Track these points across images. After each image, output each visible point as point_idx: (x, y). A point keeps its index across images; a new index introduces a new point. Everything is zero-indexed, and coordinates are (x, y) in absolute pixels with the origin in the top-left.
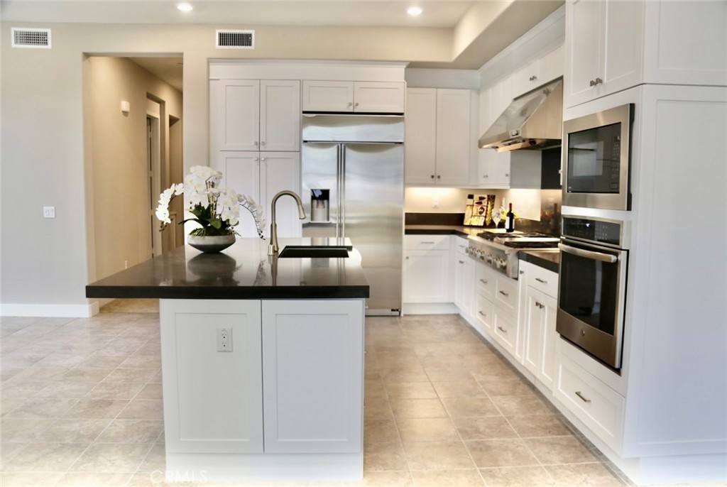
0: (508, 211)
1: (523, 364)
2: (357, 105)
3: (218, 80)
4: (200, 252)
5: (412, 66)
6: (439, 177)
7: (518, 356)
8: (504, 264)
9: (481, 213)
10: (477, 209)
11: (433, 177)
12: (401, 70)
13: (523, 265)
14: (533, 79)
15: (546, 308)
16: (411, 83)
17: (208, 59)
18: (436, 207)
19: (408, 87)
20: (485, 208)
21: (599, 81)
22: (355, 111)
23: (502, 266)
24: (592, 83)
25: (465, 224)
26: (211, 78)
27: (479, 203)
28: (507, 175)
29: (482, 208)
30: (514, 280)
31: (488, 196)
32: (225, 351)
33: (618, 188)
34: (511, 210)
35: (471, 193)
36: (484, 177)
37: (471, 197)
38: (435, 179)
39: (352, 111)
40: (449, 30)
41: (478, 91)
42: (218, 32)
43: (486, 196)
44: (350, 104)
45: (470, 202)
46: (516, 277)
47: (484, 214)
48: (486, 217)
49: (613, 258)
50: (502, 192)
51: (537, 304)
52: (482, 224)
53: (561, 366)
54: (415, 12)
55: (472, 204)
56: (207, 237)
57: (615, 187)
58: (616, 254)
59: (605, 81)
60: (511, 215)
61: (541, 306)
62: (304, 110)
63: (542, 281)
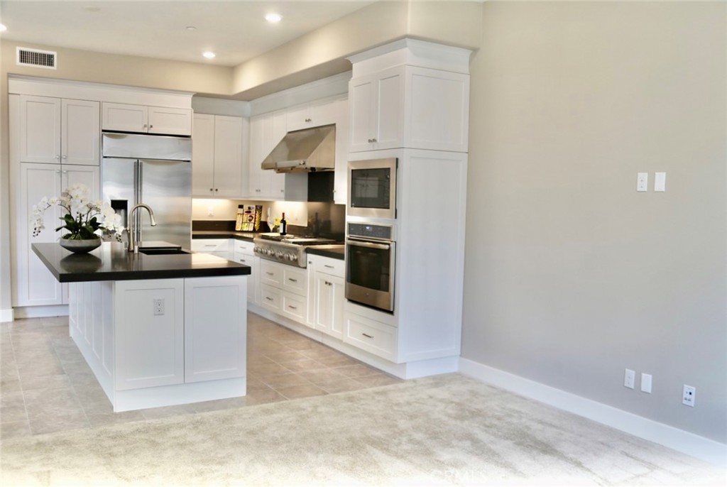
0: (281, 218)
1: (314, 328)
2: (151, 126)
3: (19, 95)
4: (71, 253)
5: (197, 96)
6: (217, 190)
7: (310, 323)
8: (296, 257)
9: (250, 220)
10: (246, 217)
11: (211, 190)
12: (189, 99)
13: (310, 257)
14: (308, 121)
15: (334, 285)
16: (197, 110)
17: (8, 74)
18: (211, 216)
19: (195, 112)
20: (254, 216)
21: (374, 140)
22: (150, 132)
23: (294, 259)
24: (370, 141)
25: (237, 229)
26: (10, 92)
27: (249, 212)
28: (282, 191)
29: (251, 216)
30: (304, 270)
31: (256, 206)
32: (159, 315)
33: (389, 205)
34: (284, 218)
35: (241, 204)
36: (257, 191)
37: (241, 207)
38: (214, 192)
39: (146, 132)
40: (231, 70)
41: (249, 119)
42: (18, 49)
43: (254, 206)
44: (145, 126)
45: (240, 211)
46: (305, 266)
47: (253, 221)
48: (254, 224)
49: (387, 247)
50: (268, 203)
51: (326, 283)
52: (251, 229)
53: (349, 321)
54: (209, 55)
55: (242, 213)
56: (83, 241)
57: (387, 205)
58: (389, 244)
59: (378, 141)
60: (283, 222)
61: (330, 284)
62: (104, 129)
63: (330, 267)
